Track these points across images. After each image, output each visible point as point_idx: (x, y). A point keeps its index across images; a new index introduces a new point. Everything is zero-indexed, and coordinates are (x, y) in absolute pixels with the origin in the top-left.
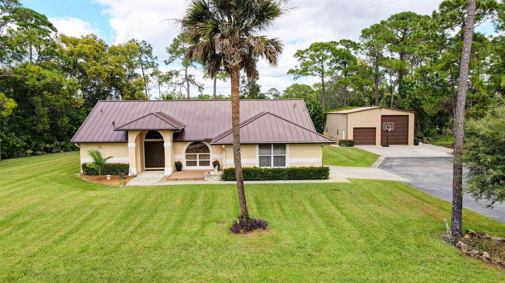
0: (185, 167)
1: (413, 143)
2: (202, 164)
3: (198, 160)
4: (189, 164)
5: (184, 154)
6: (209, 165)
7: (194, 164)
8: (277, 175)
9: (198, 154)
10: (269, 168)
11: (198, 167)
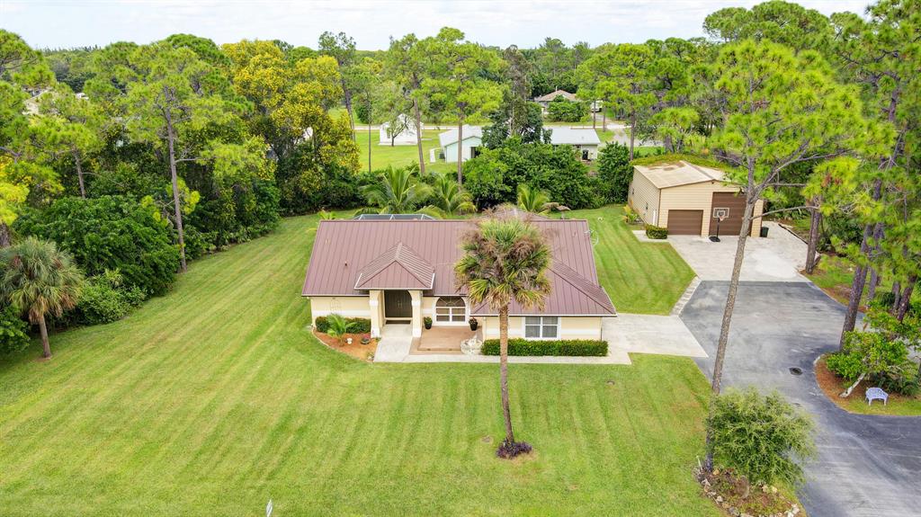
0: (435, 323)
1: (759, 234)
2: (455, 318)
3: (451, 315)
4: (439, 318)
5: (434, 307)
6: (464, 320)
7: (446, 318)
8: (545, 349)
9: (451, 308)
10: (536, 339)
11: (451, 323)
